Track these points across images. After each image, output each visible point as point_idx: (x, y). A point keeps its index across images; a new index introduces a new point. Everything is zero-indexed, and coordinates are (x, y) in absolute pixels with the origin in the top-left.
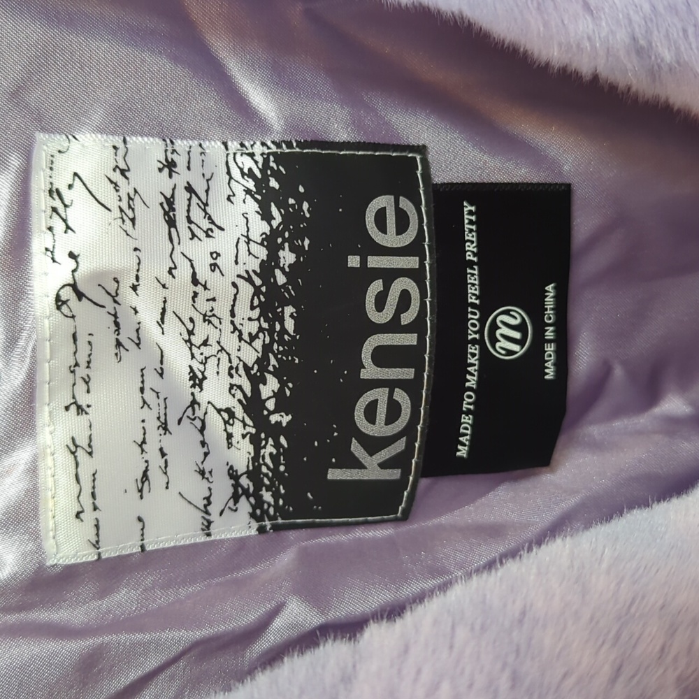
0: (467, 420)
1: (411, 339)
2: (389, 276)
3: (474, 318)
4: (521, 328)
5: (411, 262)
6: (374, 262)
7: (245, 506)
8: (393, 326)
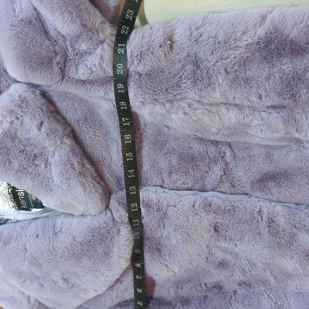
0: (32, 204)
1: (24, 197)
2: (20, 192)
7: (14, 208)
8: (21, 196)
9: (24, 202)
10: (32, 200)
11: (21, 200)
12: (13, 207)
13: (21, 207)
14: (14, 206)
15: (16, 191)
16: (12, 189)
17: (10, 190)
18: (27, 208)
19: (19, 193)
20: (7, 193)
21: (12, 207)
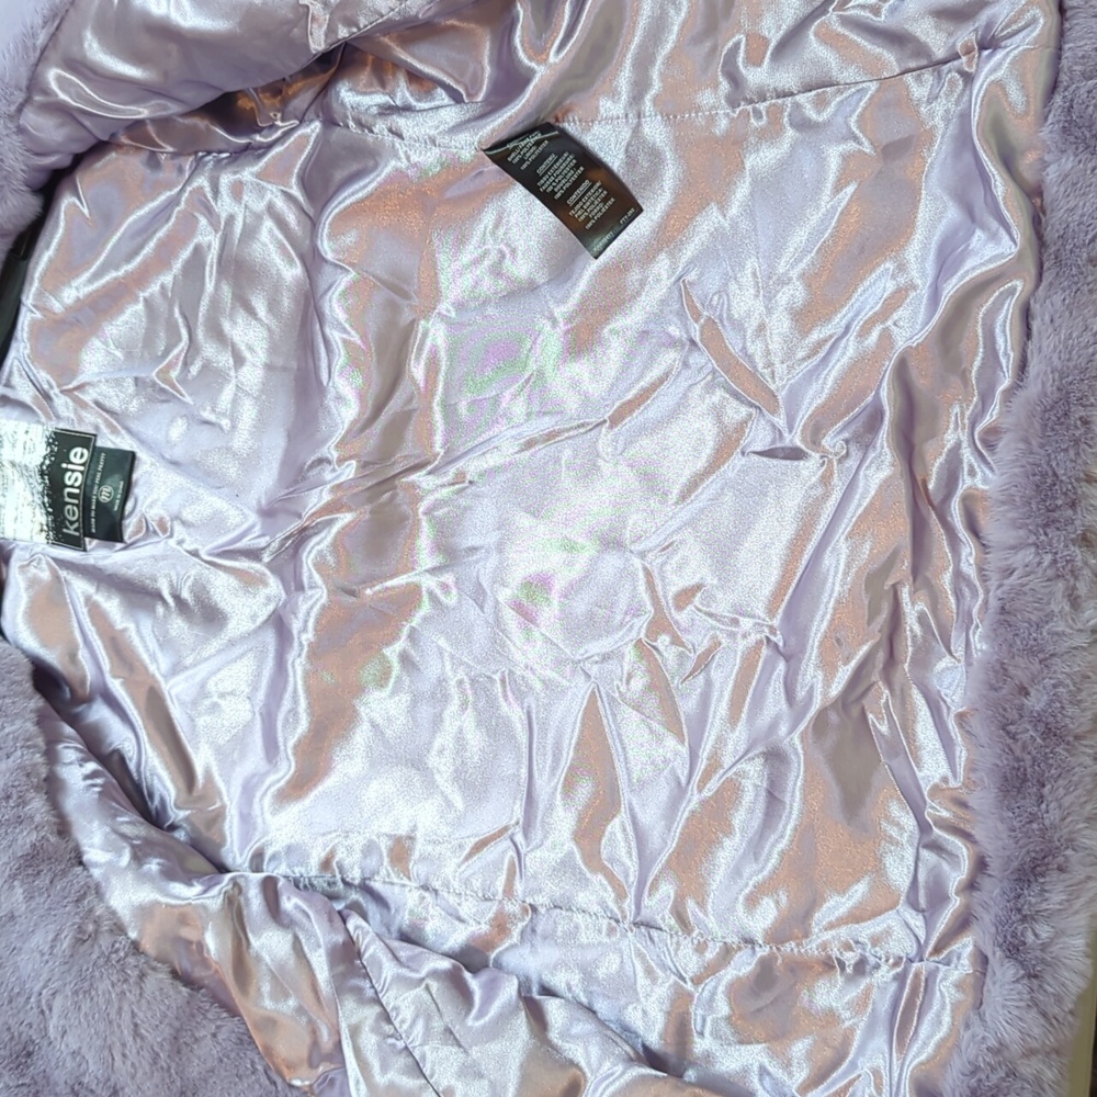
0: (93, 520)
1: (77, 491)
2: (73, 471)
3: (96, 487)
4: (110, 493)
5: (82, 468)
6: (70, 467)
9: (75, 508)
10: (98, 501)
11: (67, 500)
12: (42, 530)
13: (65, 530)
14: (45, 528)
15: (64, 465)
16: (53, 459)
17: (47, 462)
18: (77, 534)
19: (69, 474)
20: (36, 470)
21: (39, 528)
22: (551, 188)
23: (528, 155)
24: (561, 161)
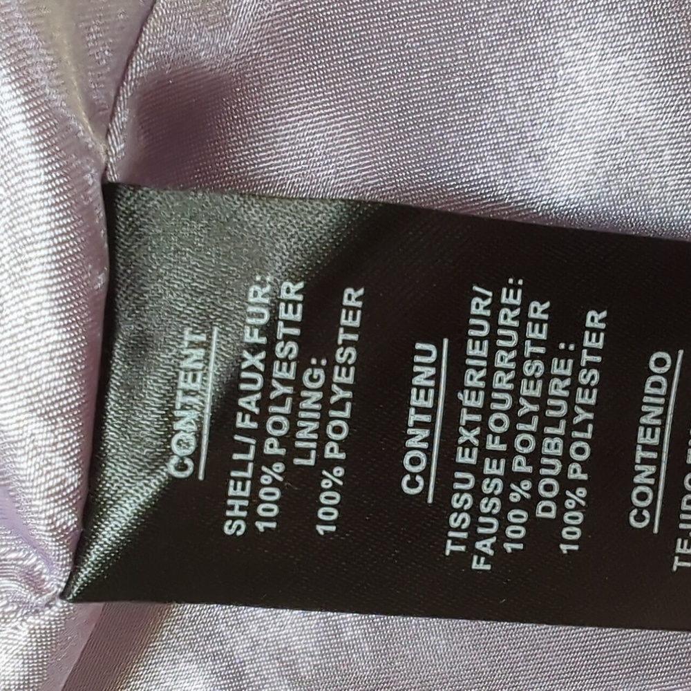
22: (518, 517)
23: (307, 431)
24: (476, 350)
